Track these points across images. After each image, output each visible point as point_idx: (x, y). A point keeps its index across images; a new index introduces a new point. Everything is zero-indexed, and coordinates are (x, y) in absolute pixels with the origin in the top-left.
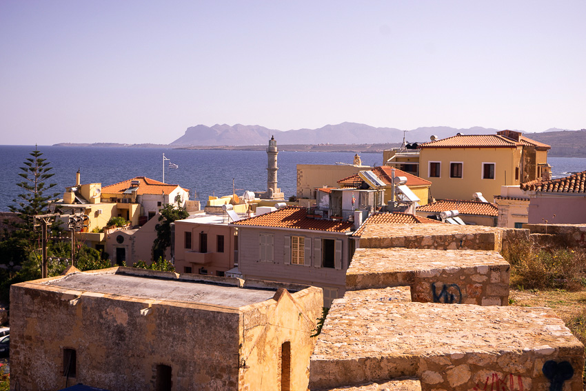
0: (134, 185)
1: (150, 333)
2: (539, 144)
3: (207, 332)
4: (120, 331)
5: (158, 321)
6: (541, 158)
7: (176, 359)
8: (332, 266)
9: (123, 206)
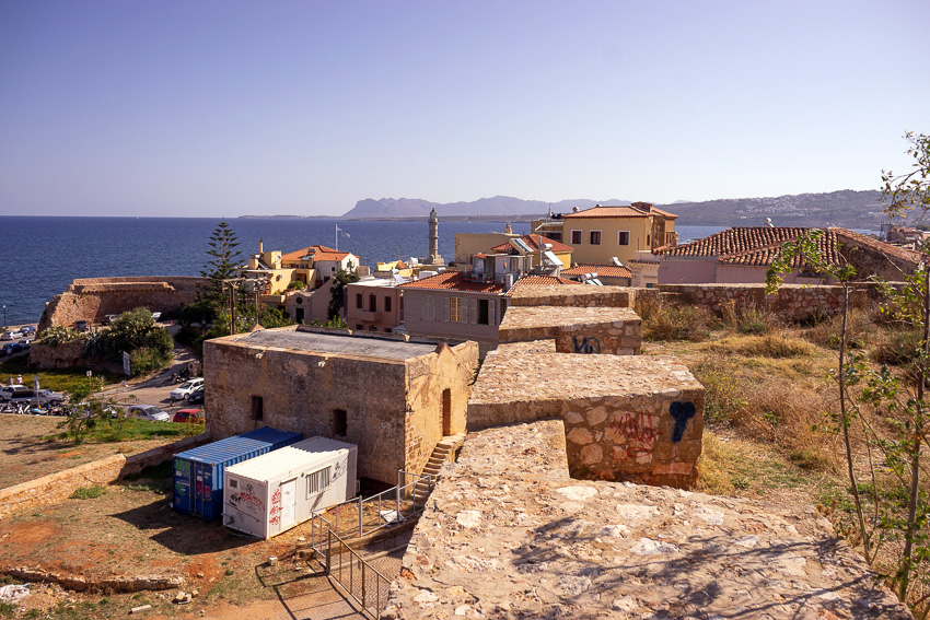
0: (311, 252)
1: (327, 382)
2: (667, 214)
3: (377, 381)
4: (300, 381)
5: (334, 372)
6: (669, 227)
7: (350, 405)
8: (487, 323)
9: (301, 271)
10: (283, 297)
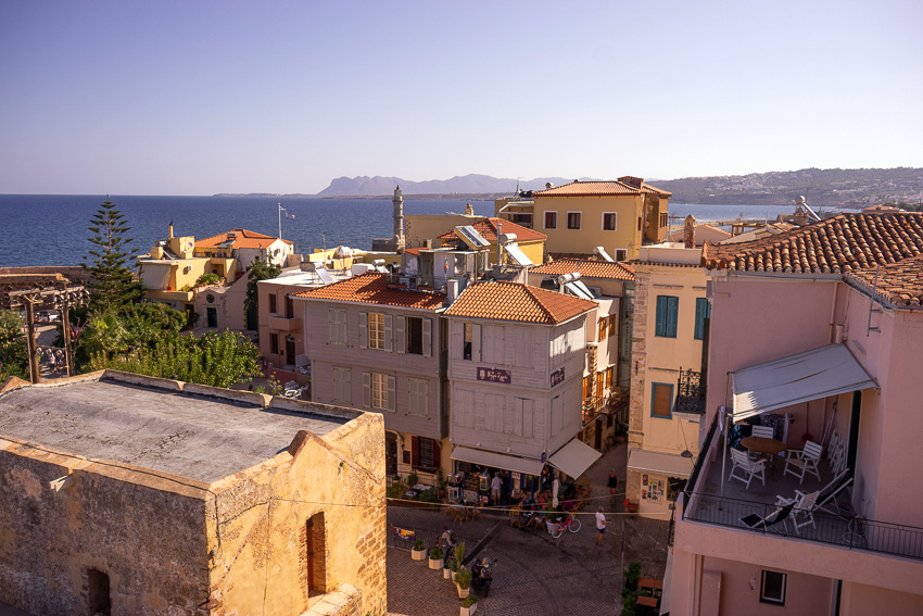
0: (231, 238)
1: (74, 516)
2: (662, 192)
3: (157, 525)
4: (32, 508)
5: (84, 499)
6: (664, 207)
7: (114, 564)
8: (420, 352)
9: (217, 261)
10: (190, 295)
